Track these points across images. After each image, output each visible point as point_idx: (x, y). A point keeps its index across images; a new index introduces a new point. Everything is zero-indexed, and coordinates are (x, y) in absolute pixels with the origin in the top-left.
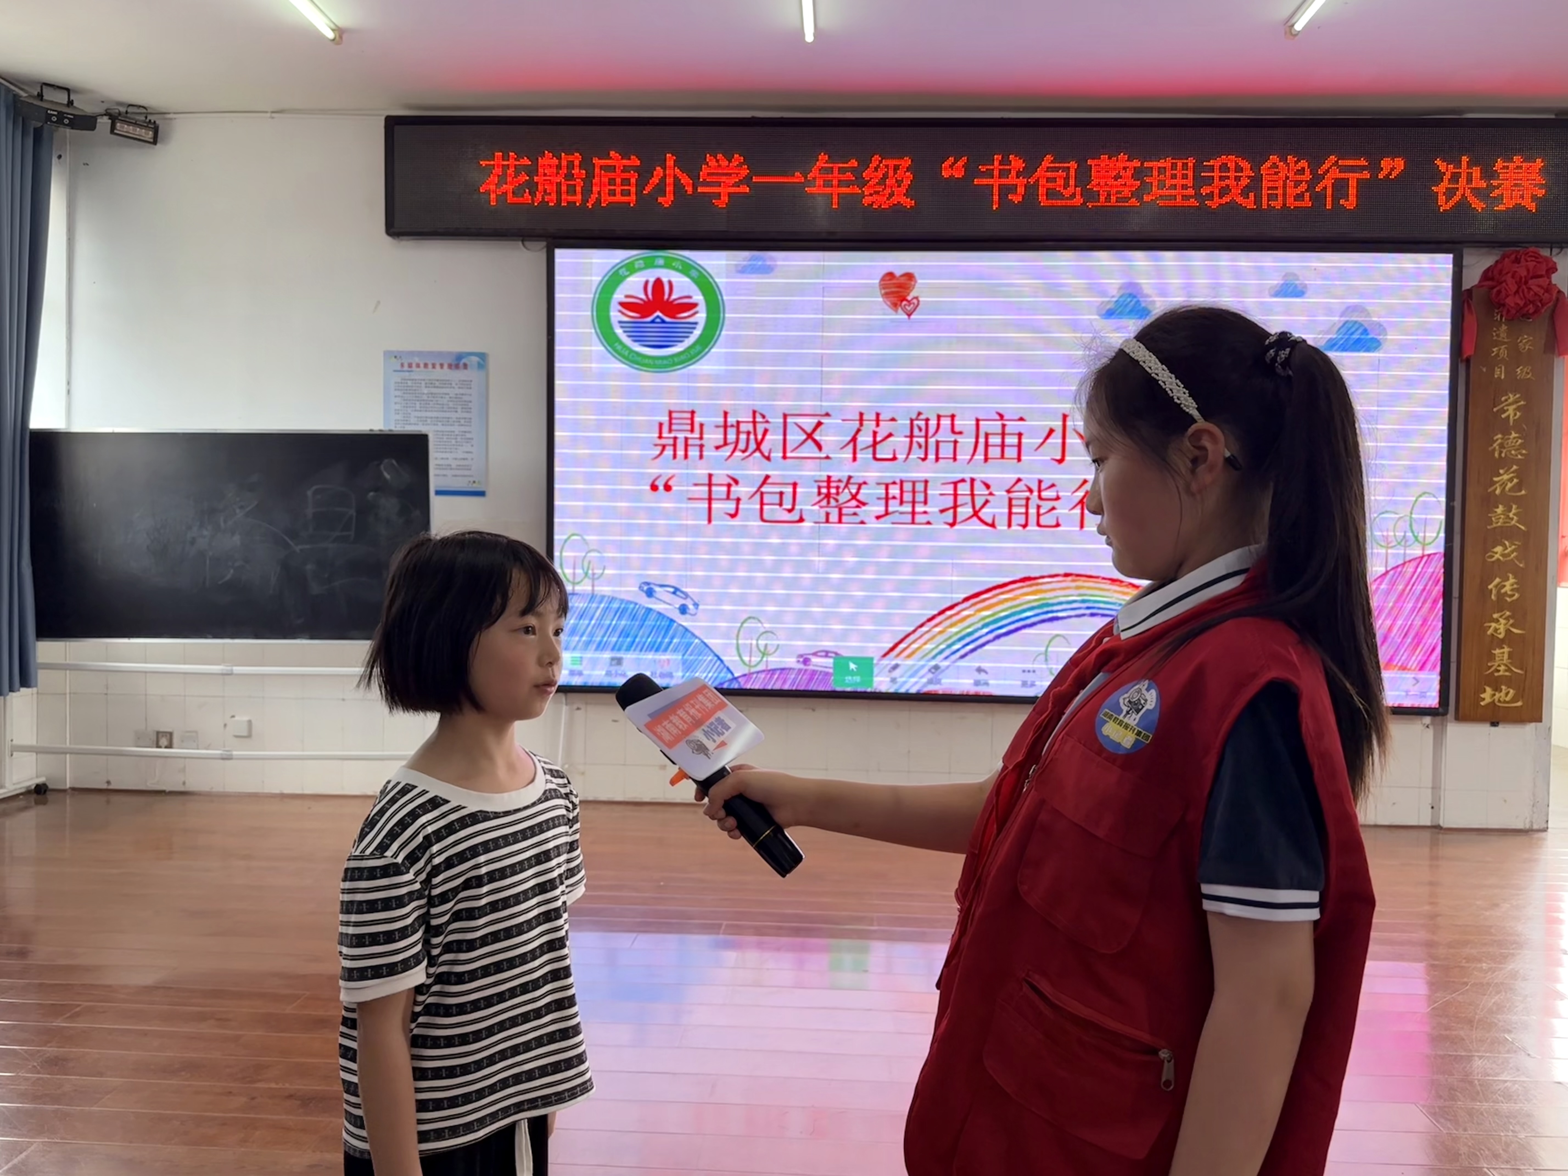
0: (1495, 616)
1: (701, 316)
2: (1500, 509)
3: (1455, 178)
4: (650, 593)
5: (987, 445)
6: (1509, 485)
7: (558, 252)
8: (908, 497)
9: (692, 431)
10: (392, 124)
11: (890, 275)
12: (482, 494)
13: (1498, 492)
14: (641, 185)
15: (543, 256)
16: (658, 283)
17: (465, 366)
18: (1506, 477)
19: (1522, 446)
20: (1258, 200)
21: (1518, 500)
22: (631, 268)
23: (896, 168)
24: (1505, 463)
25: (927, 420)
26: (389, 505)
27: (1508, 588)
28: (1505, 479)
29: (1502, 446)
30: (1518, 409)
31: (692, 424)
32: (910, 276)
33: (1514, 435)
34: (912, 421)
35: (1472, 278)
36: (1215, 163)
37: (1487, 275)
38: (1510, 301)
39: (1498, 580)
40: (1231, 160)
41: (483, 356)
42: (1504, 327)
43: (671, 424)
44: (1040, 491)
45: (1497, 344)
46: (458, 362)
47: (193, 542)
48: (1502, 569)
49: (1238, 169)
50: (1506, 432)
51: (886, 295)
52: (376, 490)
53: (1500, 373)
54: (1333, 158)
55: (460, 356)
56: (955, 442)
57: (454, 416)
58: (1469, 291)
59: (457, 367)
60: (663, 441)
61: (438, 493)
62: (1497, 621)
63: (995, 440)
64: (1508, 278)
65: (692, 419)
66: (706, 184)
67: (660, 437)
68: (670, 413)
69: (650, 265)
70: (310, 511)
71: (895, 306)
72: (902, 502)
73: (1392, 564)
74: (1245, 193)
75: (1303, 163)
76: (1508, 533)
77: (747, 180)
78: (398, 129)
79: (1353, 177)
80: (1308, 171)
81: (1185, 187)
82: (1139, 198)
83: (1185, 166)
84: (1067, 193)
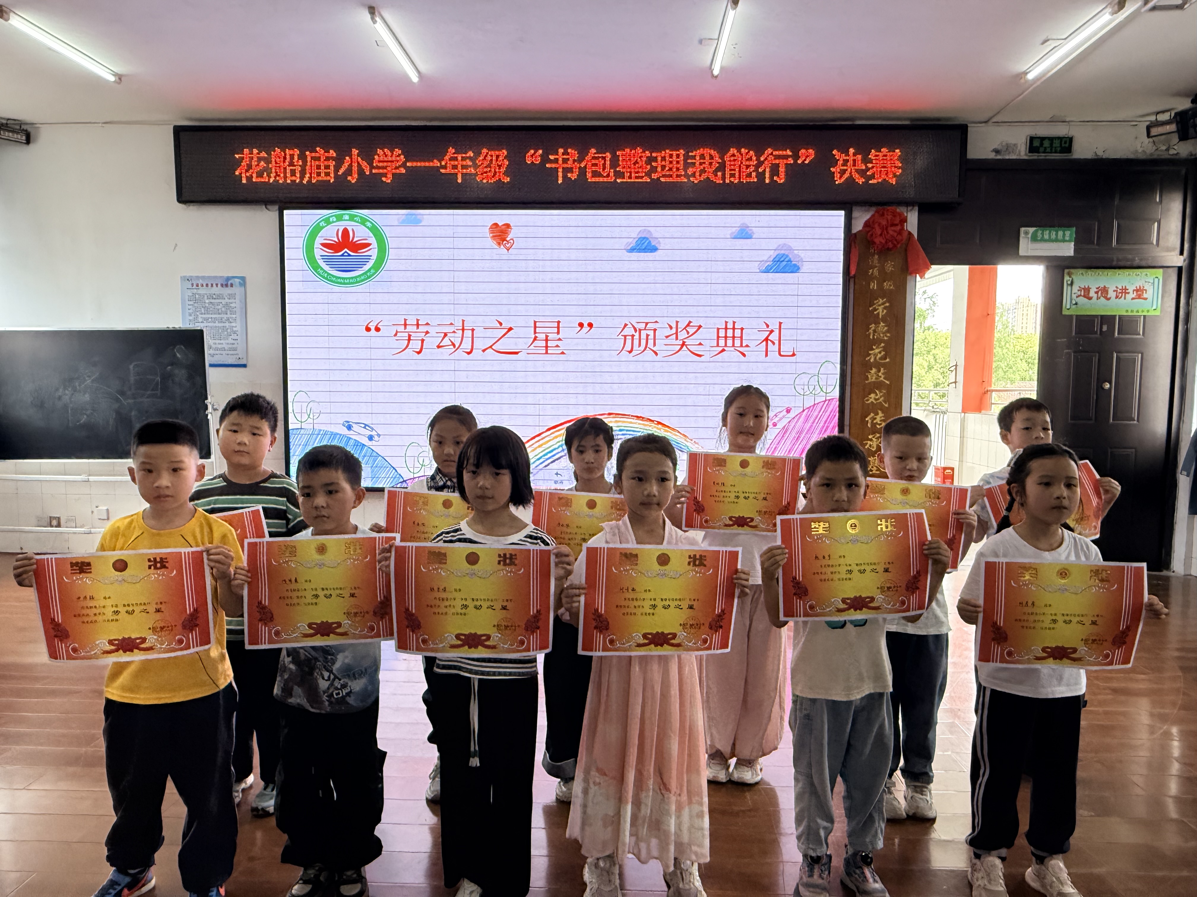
0: (870, 437)
2: (874, 371)
3: (846, 162)
4: (349, 428)
6: (879, 356)
7: (285, 212)
10: (178, 131)
12: (245, 366)
13: (872, 360)
14: (337, 168)
15: (276, 214)
16: (346, 232)
17: (232, 285)
18: (877, 351)
19: (887, 331)
21: (884, 365)
22: (327, 221)
23: (497, 157)
24: (877, 342)
26: (181, 374)
27: (878, 420)
28: (876, 353)
29: (875, 331)
30: (885, 308)
33: (882, 324)
35: (858, 226)
36: (697, 153)
37: (867, 224)
38: (877, 240)
39: (872, 415)
40: (708, 151)
41: (243, 279)
42: (876, 257)
45: (872, 267)
46: (227, 283)
47: (60, 398)
48: (875, 408)
49: (711, 157)
50: (877, 323)
52: (172, 364)
53: (874, 285)
54: (770, 150)
55: (228, 279)
57: (225, 316)
58: (855, 234)
62: (871, 440)
64: (876, 226)
66: (377, 167)
69: (340, 218)
70: (132, 379)
73: (807, 405)
74: (715, 173)
75: (752, 154)
76: (878, 385)
77: (404, 165)
78: (182, 134)
79: (782, 163)
80: (754, 158)
81: (678, 169)
82: (650, 176)
83: (678, 156)
84: (604, 173)
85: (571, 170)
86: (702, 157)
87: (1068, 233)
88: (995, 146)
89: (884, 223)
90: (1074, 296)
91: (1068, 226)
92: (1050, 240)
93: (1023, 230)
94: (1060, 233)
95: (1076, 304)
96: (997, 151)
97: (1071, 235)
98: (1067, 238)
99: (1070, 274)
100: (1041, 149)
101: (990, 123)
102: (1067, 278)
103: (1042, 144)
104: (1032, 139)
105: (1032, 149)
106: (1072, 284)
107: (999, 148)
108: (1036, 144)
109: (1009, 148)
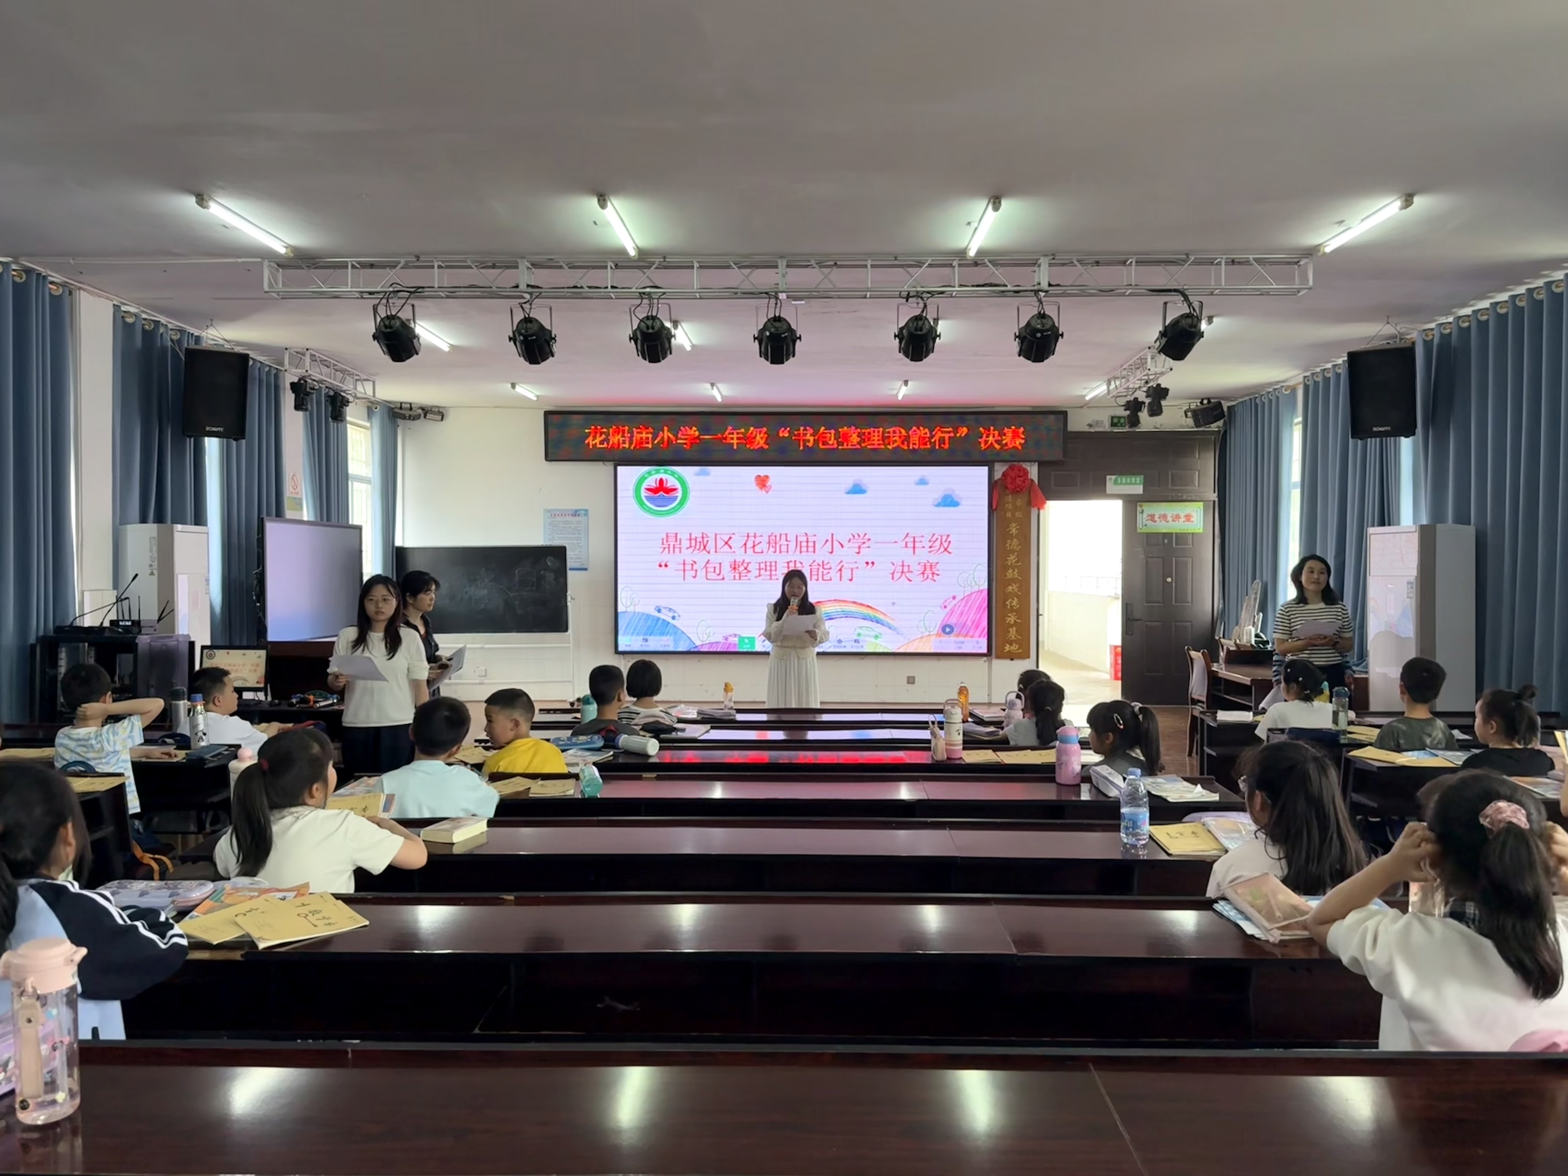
0: (1010, 615)
1: (679, 494)
2: (1010, 571)
3: (988, 435)
4: (659, 611)
5: (801, 547)
6: (1014, 561)
7: (619, 468)
8: (768, 568)
9: (676, 541)
10: (547, 414)
11: (759, 476)
12: (586, 569)
13: (1009, 564)
14: (653, 439)
15: (612, 468)
16: (661, 481)
17: (579, 515)
18: (1012, 558)
19: (1019, 545)
20: (908, 445)
21: (1016, 567)
22: (650, 473)
23: (760, 432)
24: (1012, 551)
25: (776, 536)
26: (550, 576)
27: (1014, 603)
28: (1012, 559)
29: (1010, 545)
30: (1017, 529)
31: (676, 539)
32: (767, 477)
33: (1015, 540)
34: (769, 536)
35: (998, 475)
36: (891, 430)
37: (1004, 475)
38: (1009, 486)
39: (1010, 600)
40: (897, 429)
41: (586, 511)
42: (1010, 496)
43: (667, 539)
44: (823, 565)
45: (1008, 503)
46: (576, 513)
47: (466, 593)
48: (1013, 595)
49: (900, 432)
50: (1012, 540)
51: (757, 484)
52: (545, 570)
53: (1009, 515)
54: (938, 428)
55: (576, 511)
56: (788, 545)
57: (573, 536)
58: (996, 481)
59: (575, 515)
60: (664, 546)
61: (571, 569)
62: (1010, 617)
63: (804, 544)
64: (1009, 477)
65: (676, 536)
66: (680, 438)
67: (663, 544)
68: (667, 534)
69: (657, 472)
70: (517, 579)
71: (761, 489)
72: (766, 570)
73: (966, 594)
74: (903, 442)
75: (927, 430)
76: (1014, 580)
77: (698, 437)
78: (550, 416)
79: (947, 436)
80: (928, 433)
81: (878, 440)
82: (860, 445)
83: (879, 432)
84: (830, 442)
85: (809, 441)
86: (894, 432)
87: (1138, 479)
88: (1089, 422)
89: (1013, 476)
90: (1144, 520)
91: (1139, 474)
92: (1126, 484)
93: (1108, 477)
94: (1133, 479)
95: (1146, 525)
96: (1090, 426)
97: (1140, 480)
98: (1138, 482)
99: (1141, 506)
100: (1119, 425)
101: (1085, 407)
102: (1139, 509)
103: (1119, 422)
104: (1112, 418)
105: (1113, 424)
106: (1142, 512)
107: (1092, 423)
108: (1115, 420)
109: (1098, 423)
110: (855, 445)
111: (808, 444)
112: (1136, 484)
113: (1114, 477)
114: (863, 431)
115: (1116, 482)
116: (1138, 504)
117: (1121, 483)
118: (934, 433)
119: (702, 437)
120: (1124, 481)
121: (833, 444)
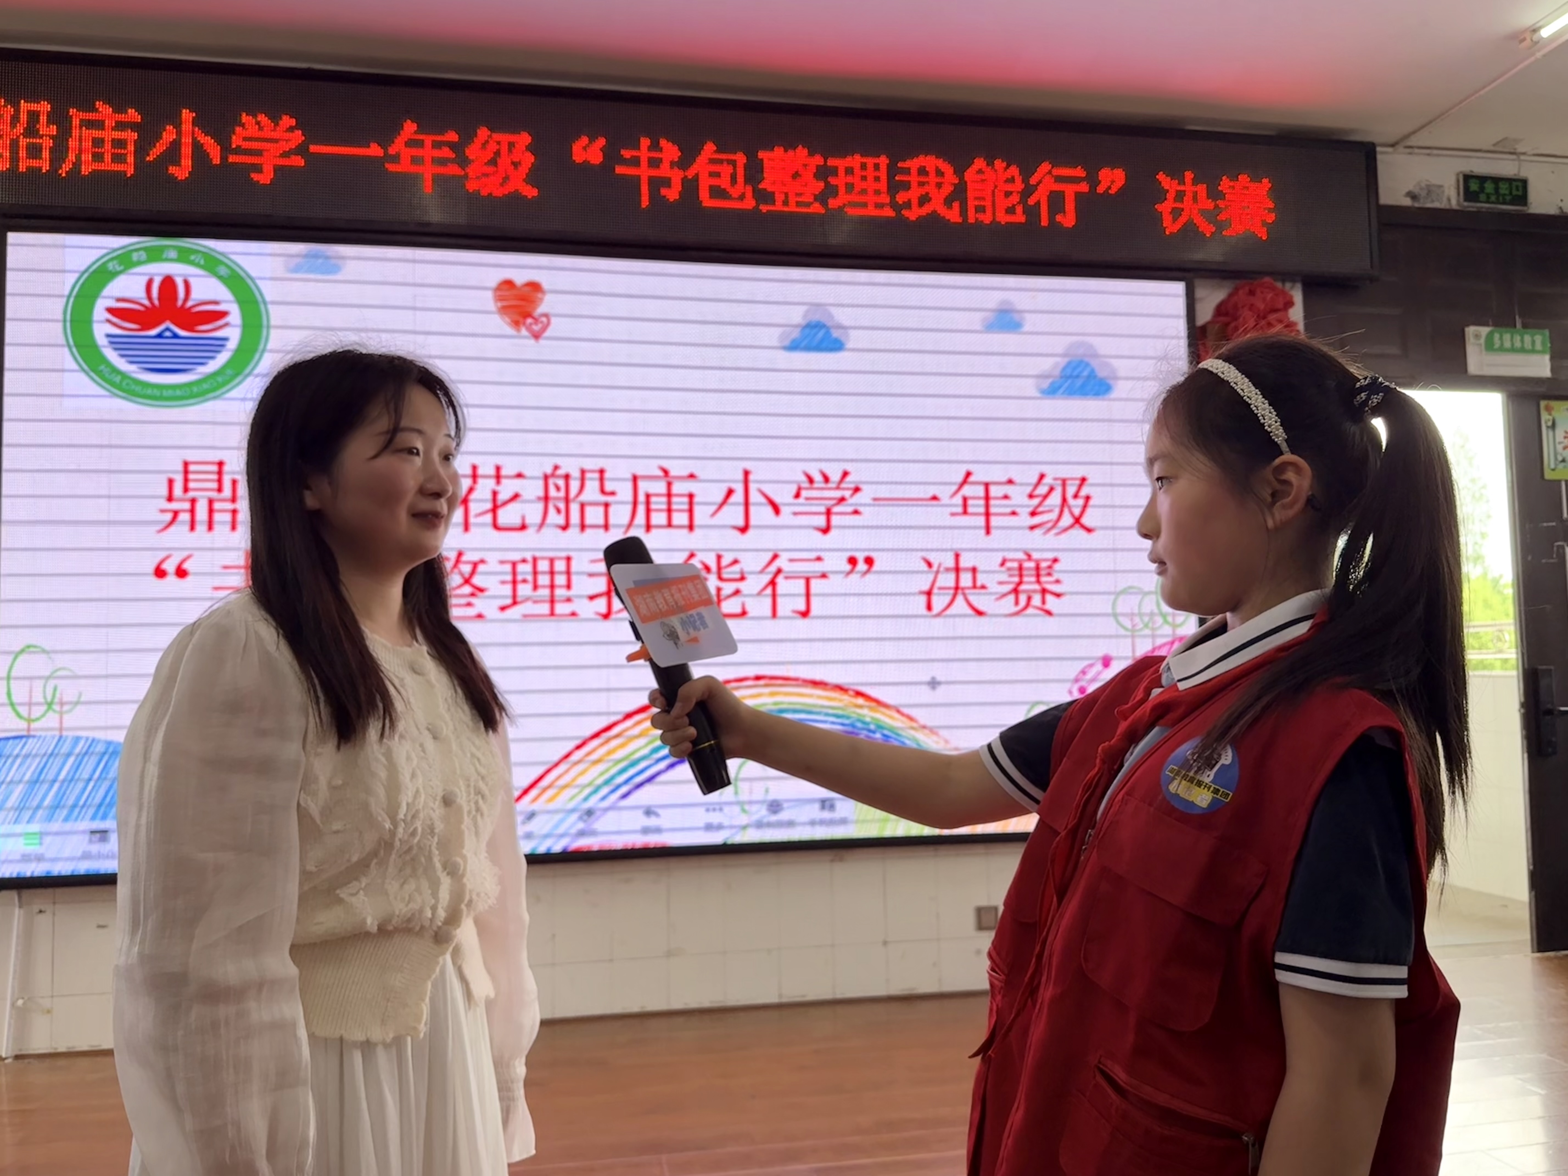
1: (233, 329)
3: (1180, 196)
9: (220, 490)
11: (508, 284)
14: (141, 149)
16: (168, 283)
20: (963, 212)
22: (126, 262)
23: (511, 145)
25: (567, 477)
31: (220, 481)
32: (535, 287)
34: (546, 478)
35: (1206, 312)
36: (913, 164)
37: (1221, 310)
40: (930, 161)
43: (186, 480)
44: (719, 568)
49: (939, 173)
51: (504, 310)
54: (1045, 167)
56: (607, 505)
58: (1204, 328)
60: (175, 506)
63: (659, 503)
65: (220, 473)
66: (238, 151)
67: (170, 499)
68: (186, 464)
69: (154, 256)
71: (516, 324)
72: (536, 587)
74: (948, 202)
75: (1014, 170)
77: (301, 150)
79: (1070, 191)
81: (877, 192)
82: (824, 203)
83: (877, 167)
84: (734, 192)
85: (667, 182)
86: (922, 171)
88: (1410, 187)
90: (1560, 448)
91: (1539, 327)
92: (1513, 350)
93: (1471, 330)
94: (1527, 338)
95: (1563, 461)
96: (1413, 196)
97: (1543, 343)
98: (1538, 347)
99: (1549, 409)
100: (1482, 197)
102: (1545, 417)
103: (1482, 189)
105: (1469, 195)
106: (1553, 426)
108: (1474, 186)
110: (808, 205)
111: (663, 191)
112: (1533, 351)
113: (1484, 331)
114: (831, 162)
115: (1489, 346)
116: (1543, 403)
117: (1502, 349)
118: (1033, 181)
119: (313, 148)
120: (1507, 344)
121: (742, 197)
